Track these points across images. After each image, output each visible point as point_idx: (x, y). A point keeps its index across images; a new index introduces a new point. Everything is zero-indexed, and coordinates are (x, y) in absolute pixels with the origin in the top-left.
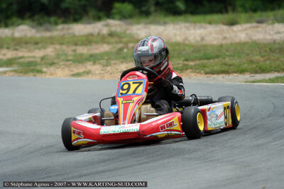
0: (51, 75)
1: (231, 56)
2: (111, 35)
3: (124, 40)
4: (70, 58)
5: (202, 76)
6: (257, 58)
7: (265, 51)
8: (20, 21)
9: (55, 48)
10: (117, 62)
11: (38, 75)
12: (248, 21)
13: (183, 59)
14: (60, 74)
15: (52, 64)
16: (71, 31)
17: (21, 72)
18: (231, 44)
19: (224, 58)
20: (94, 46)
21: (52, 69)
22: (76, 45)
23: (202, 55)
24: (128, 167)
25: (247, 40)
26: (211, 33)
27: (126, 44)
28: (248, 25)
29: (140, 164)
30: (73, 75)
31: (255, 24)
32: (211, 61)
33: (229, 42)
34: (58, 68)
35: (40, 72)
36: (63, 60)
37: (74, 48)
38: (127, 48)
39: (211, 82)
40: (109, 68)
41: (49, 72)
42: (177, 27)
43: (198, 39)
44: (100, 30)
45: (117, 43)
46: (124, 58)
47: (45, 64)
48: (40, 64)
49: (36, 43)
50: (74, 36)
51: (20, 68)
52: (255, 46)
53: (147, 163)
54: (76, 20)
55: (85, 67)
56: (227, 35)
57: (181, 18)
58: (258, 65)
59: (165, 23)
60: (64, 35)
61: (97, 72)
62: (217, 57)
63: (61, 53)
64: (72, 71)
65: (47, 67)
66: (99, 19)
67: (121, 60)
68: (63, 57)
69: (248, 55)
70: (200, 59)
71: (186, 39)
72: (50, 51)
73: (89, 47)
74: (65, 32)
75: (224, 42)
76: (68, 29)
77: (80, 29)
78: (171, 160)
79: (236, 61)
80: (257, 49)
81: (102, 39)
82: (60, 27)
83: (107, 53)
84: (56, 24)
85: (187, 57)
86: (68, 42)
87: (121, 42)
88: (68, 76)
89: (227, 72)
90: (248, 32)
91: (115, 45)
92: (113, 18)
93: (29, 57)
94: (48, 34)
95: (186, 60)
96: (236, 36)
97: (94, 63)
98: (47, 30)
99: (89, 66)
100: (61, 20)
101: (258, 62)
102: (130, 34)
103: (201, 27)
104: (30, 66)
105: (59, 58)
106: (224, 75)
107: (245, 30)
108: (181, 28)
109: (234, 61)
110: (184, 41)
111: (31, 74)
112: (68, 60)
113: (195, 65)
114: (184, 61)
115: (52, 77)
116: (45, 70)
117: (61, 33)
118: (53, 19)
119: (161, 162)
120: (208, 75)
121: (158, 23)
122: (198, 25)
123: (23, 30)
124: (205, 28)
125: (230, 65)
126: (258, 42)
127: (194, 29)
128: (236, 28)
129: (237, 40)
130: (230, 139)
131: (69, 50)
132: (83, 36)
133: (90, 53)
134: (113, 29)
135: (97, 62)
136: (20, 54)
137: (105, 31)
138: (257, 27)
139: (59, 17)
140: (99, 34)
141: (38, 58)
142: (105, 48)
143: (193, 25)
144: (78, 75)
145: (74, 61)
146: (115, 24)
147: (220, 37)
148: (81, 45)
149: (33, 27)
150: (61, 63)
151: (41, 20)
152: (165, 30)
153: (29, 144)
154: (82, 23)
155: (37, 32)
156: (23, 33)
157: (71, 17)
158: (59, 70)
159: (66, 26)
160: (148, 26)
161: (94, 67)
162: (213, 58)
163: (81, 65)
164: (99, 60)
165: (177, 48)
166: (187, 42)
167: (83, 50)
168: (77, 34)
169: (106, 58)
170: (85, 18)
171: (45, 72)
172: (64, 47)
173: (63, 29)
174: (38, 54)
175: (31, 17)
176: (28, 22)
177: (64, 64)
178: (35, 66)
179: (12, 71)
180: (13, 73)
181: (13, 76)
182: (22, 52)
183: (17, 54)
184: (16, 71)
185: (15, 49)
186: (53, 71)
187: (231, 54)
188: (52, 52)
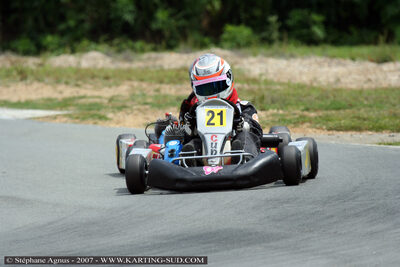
0: (118, 122)
1: (371, 106)
4: (149, 100)
5: (323, 133)
8: (93, 45)
9: (132, 86)
11: (100, 122)
13: (302, 107)
14: (130, 123)
15: (122, 108)
16: (158, 63)
17: (77, 118)
18: (376, 90)
19: (359, 110)
20: (186, 85)
21: (120, 115)
22: (161, 82)
23: (329, 103)
26: (350, 73)
32: (342, 112)
33: (373, 86)
34: (128, 114)
35: (102, 118)
36: (139, 103)
37: (158, 86)
39: (333, 142)
41: (115, 119)
42: (306, 62)
43: (332, 80)
47: (113, 107)
48: (106, 108)
49: (107, 78)
50: (162, 69)
51: (77, 112)
54: (170, 47)
56: (373, 77)
57: (318, 50)
59: (292, 56)
60: (147, 68)
62: (351, 106)
63: (138, 93)
64: (148, 119)
65: (113, 112)
66: (202, 46)
68: (140, 99)
69: (394, 105)
70: (327, 109)
71: (315, 79)
72: (123, 90)
73: (179, 86)
75: (366, 86)
76: (156, 59)
79: (373, 114)
82: (145, 56)
84: (143, 51)
85: (308, 106)
86: (151, 79)
88: (139, 126)
89: (358, 129)
92: (222, 47)
93: (93, 97)
94: (125, 66)
95: (307, 109)
96: (385, 79)
98: (128, 59)
100: (149, 46)
102: (238, 70)
103: (339, 64)
104: (90, 110)
105: (133, 100)
106: (354, 133)
108: (310, 64)
109: (371, 114)
110: (312, 82)
111: (91, 122)
112: (146, 104)
113: (316, 118)
114: (303, 110)
115: (118, 126)
116: (110, 115)
117: (144, 65)
118: (139, 44)
120: (331, 132)
121: (280, 55)
122: (336, 60)
123: (95, 58)
124: (344, 65)
125: (365, 119)
127: (329, 66)
128: (386, 67)
129: (385, 84)
131: (150, 89)
132: (174, 70)
133: (179, 94)
136: (82, 92)
141: (106, 98)
143: (328, 60)
145: (153, 105)
147: (362, 78)
148: (168, 83)
149: (108, 54)
150: (135, 107)
151: (124, 46)
152: (288, 66)
154: (177, 52)
155: (113, 62)
156: (93, 63)
157: (164, 43)
158: (130, 116)
159: (153, 55)
160: (266, 59)
162: (344, 108)
165: (300, 91)
166: (315, 84)
167: (170, 90)
168: (166, 67)
170: (182, 46)
171: (110, 119)
172: (144, 85)
173: (149, 59)
174: (107, 93)
175: (109, 40)
176: (104, 47)
177: (139, 110)
178: (98, 110)
179: (65, 116)
180: (65, 119)
181: (66, 122)
182: (86, 89)
183: (78, 92)
184: (70, 116)
185: (77, 85)
186: (121, 118)
187: (370, 103)
188: (126, 91)
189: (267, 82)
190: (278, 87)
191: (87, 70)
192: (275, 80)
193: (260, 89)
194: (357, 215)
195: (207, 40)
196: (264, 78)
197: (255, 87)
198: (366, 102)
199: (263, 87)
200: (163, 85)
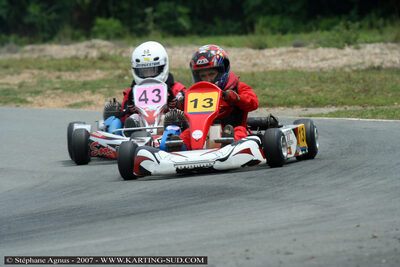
0: (40, 105)
2: (103, 58)
3: (122, 65)
4: (57, 86)
6: (306, 88)
7: (314, 81)
9: (33, 74)
11: (22, 106)
15: (37, 93)
18: (265, 73)
19: (264, 89)
20: (83, 72)
21: (38, 97)
22: (60, 70)
25: (285, 67)
28: (283, 49)
30: (71, 106)
31: (292, 48)
33: (261, 70)
34: (46, 98)
36: (48, 88)
37: (58, 73)
38: (128, 75)
41: (35, 101)
44: (87, 53)
45: (113, 68)
47: (27, 92)
50: (52, 59)
52: (298, 74)
54: (45, 41)
55: (83, 97)
56: (258, 61)
60: (39, 57)
61: (100, 103)
64: (67, 101)
68: (48, 85)
69: (292, 85)
72: (25, 76)
73: (77, 73)
74: (38, 54)
75: (255, 69)
76: (41, 50)
77: (56, 50)
79: (281, 93)
80: (303, 79)
81: (93, 64)
82: (28, 47)
83: (104, 80)
86: (49, 66)
87: (119, 68)
88: (63, 107)
90: (283, 57)
91: (112, 71)
92: (96, 37)
93: (1, 84)
96: (270, 63)
97: (93, 92)
99: (87, 96)
101: (309, 94)
102: (127, 58)
104: (8, 94)
105: (42, 86)
107: (281, 54)
109: (277, 92)
111: (13, 105)
116: (29, 99)
117: (35, 56)
125: (275, 97)
128: (267, 52)
129: (271, 68)
131: (53, 76)
132: (66, 59)
133: (82, 79)
134: (105, 50)
135: (97, 91)
137: (94, 54)
138: (297, 51)
140: (86, 57)
141: (15, 85)
142: (97, 75)
144: (77, 105)
145: (64, 90)
146: (104, 45)
147: (247, 62)
148: (66, 71)
150: (49, 92)
154: (56, 43)
159: (35, 47)
161: (94, 97)
163: (76, 95)
164: (98, 88)
167: (70, 77)
168: (57, 57)
169: (106, 86)
171: (31, 103)
172: (45, 73)
173: (33, 50)
174: (12, 80)
177: (57, 94)
178: (15, 94)
186: (40, 101)
187: (270, 83)
188: (29, 78)
195: (77, 33)
198: (265, 83)
200: (62, 73)
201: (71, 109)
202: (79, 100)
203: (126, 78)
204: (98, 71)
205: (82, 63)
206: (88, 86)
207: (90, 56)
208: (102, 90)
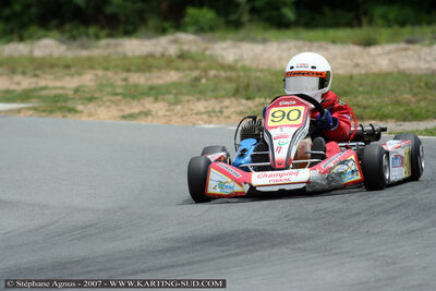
0: (90, 115)
1: (368, 93)
2: (182, 56)
3: (202, 65)
4: (119, 90)
6: (407, 96)
7: (419, 87)
8: (42, 32)
9: (96, 75)
10: (190, 98)
11: (70, 116)
12: (392, 40)
14: (104, 115)
15: (91, 99)
16: (120, 49)
17: (44, 111)
18: (367, 75)
19: (356, 97)
20: (155, 73)
21: (91, 106)
22: (128, 70)
24: (209, 260)
25: (391, 69)
27: (205, 71)
28: (392, 47)
29: (227, 256)
30: (124, 117)
31: (403, 45)
33: (363, 71)
34: (100, 106)
35: (72, 110)
36: (108, 94)
37: (125, 75)
38: (207, 77)
40: (179, 108)
41: (86, 111)
42: (284, 46)
44: (165, 49)
45: (191, 69)
46: (201, 92)
47: (80, 99)
48: (72, 99)
49: (68, 67)
50: (125, 57)
51: (43, 104)
52: (404, 78)
53: (237, 254)
54: (128, 33)
55: (143, 105)
56: (360, 61)
57: (290, 33)
58: (408, 108)
59: (265, 41)
60: (109, 56)
61: (161, 113)
62: (346, 93)
63: (104, 82)
64: (122, 111)
65: (83, 104)
66: (164, 31)
67: (197, 96)
68: (109, 90)
69: (392, 92)
72: (87, 79)
73: (148, 75)
74: (111, 51)
75: (355, 71)
76: (117, 46)
77: (134, 46)
78: (274, 251)
79: (374, 101)
80: (407, 84)
81: (169, 63)
82: (103, 42)
83: (174, 84)
84: (97, 37)
86: (116, 67)
87: (197, 68)
88: (115, 118)
90: (393, 56)
91: (188, 72)
92: (185, 31)
93: (56, 88)
94: (85, 53)
96: (374, 63)
97: (156, 99)
98: (83, 47)
99: (148, 104)
100: (103, 33)
101: (408, 104)
102: (210, 56)
103: (320, 48)
104: (56, 102)
105: (101, 91)
107: (389, 53)
108: (289, 49)
109: (371, 101)
111: (59, 114)
112: (117, 94)
115: (91, 119)
116: (80, 108)
117: (106, 53)
118: (92, 30)
119: (259, 253)
121: (254, 40)
122: (316, 44)
123: (48, 46)
124: (326, 49)
125: (365, 108)
126: (408, 73)
128: (373, 50)
129: (375, 69)
130: (364, 221)
131: (117, 78)
132: (139, 57)
133: (150, 83)
134: (186, 48)
135: (160, 97)
136: (42, 83)
137: (173, 50)
138: (406, 50)
139: (102, 28)
140: (163, 55)
141: (70, 89)
142: (172, 76)
143: (308, 43)
144: (132, 116)
145: (125, 96)
146: (188, 40)
147: (349, 62)
148: (136, 71)
149: (62, 42)
150: (105, 99)
151: (75, 32)
152: (264, 51)
153: (57, 221)
154: (137, 38)
155: (68, 49)
156: (48, 51)
157: (121, 29)
158: (102, 108)
159: (112, 41)
160: (239, 44)
161: (156, 105)
163: (135, 103)
164: (164, 94)
167: (139, 79)
168: (130, 54)
169: (174, 91)
170: (142, 29)
171: (81, 112)
172: (110, 74)
173: (108, 46)
174: (70, 83)
175: (60, 27)
176: (55, 33)
177: (110, 100)
178: (65, 101)
179: (30, 109)
180: (31, 112)
181: (31, 116)
182: (45, 79)
183: (36, 83)
184: (35, 109)
185: (36, 76)
186: (93, 110)
187: (366, 90)
188: (91, 80)
189: (244, 68)
190: (258, 74)
191: (43, 59)
192: (254, 66)
193: (239, 77)
194: (387, 212)
195: (167, 24)
196: (239, 64)
197: (233, 74)
199: (241, 74)
200: (131, 75)
201: (124, 122)
202: (136, 110)
203: (204, 81)
204: (172, 73)
205: (156, 63)
206: (153, 92)
207: (167, 54)
208: (167, 97)
